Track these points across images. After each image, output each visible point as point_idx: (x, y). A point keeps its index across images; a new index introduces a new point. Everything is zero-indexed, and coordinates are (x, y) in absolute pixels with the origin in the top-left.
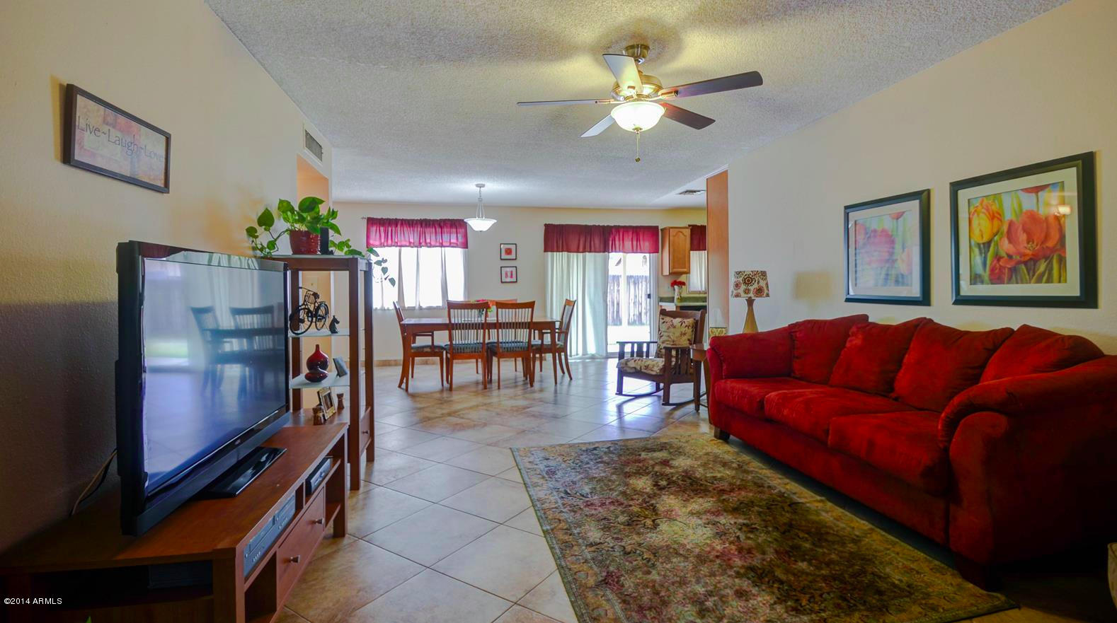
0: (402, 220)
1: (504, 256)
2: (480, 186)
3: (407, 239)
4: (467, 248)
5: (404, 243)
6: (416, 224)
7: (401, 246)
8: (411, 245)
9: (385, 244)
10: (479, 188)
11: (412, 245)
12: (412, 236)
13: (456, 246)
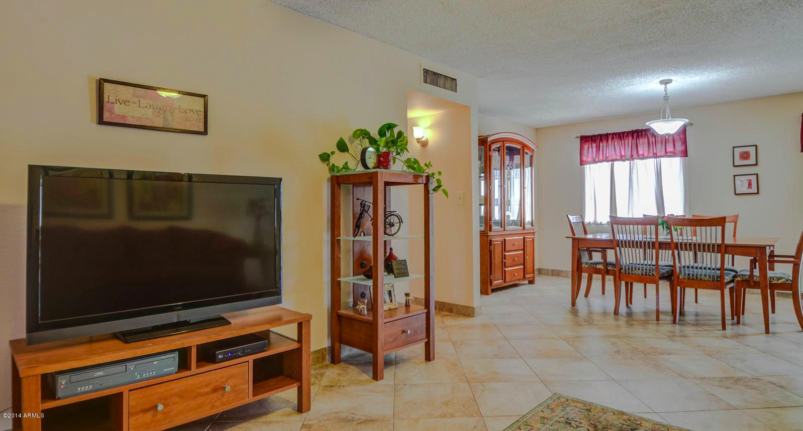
0: (613, 134)
1: (738, 162)
2: (666, 82)
3: (618, 153)
4: (687, 156)
5: (614, 157)
6: (627, 136)
7: (613, 160)
8: (622, 158)
9: (597, 160)
10: (663, 86)
11: (624, 158)
12: (625, 148)
13: (674, 154)
